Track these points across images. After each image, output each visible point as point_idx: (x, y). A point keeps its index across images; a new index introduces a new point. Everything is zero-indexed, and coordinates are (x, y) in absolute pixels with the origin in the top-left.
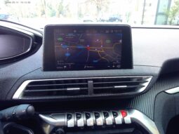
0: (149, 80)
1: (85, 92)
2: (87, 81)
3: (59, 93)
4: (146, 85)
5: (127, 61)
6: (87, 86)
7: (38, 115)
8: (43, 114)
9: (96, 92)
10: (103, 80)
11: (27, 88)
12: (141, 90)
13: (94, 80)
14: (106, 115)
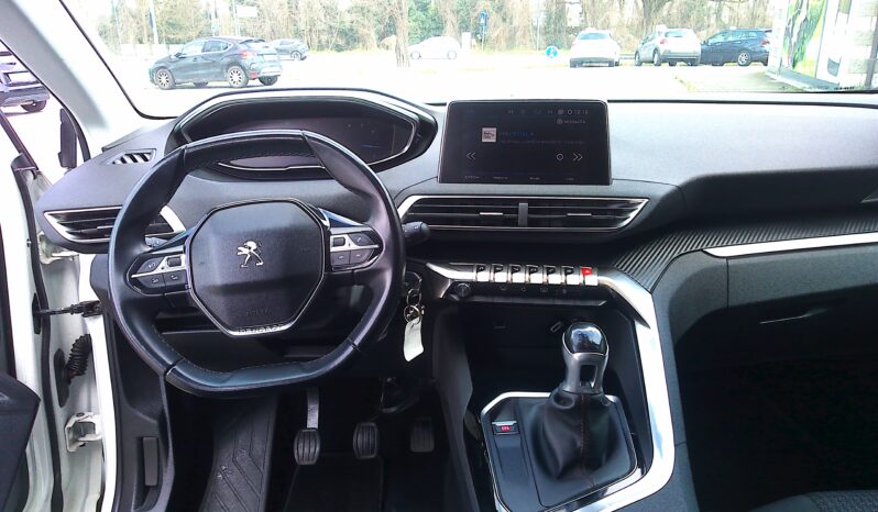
0: (641, 206)
1: (514, 222)
2: (517, 202)
4: (632, 215)
5: (601, 173)
6: (516, 211)
7: (425, 265)
8: (433, 263)
9: (531, 223)
11: (412, 209)
13: (531, 202)
14: (550, 272)
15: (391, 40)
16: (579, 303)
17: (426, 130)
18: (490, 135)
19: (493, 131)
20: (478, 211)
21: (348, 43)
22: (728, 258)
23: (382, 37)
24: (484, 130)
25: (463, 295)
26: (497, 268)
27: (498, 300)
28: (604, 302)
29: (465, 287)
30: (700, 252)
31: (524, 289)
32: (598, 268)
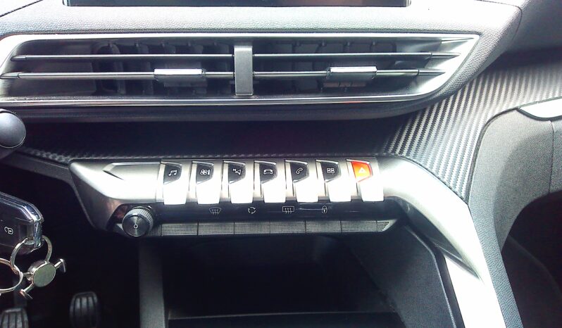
0: (462, 51)
2: (229, 44)
4: (449, 68)
7: (68, 165)
9: (262, 87)
14: (299, 175)
16: (349, 227)
22: (552, 119)
25: (136, 233)
26: (204, 172)
27: (207, 230)
28: (390, 223)
29: (140, 219)
30: (515, 112)
31: (252, 210)
32: (379, 162)
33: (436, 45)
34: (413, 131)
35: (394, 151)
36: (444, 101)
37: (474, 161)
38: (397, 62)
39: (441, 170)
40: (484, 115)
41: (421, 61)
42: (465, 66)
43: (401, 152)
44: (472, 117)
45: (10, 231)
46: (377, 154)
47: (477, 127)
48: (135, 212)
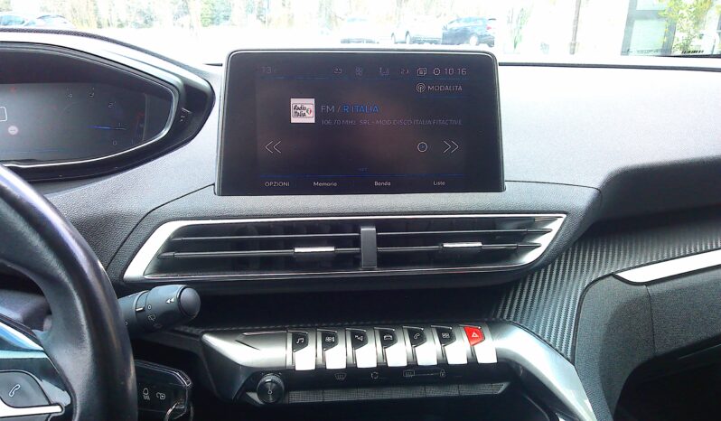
0: (555, 226)
1: (354, 261)
2: (356, 226)
3: (267, 264)
4: (544, 241)
6: (356, 242)
7: (200, 337)
9: (384, 260)
10: (407, 224)
11: (171, 245)
12: (529, 258)
13: (380, 225)
14: (417, 340)
15: (185, 20)
16: (466, 391)
17: (196, 102)
18: (304, 111)
19: (309, 104)
20: (291, 244)
21: (146, 22)
22: (648, 284)
23: (177, 17)
24: (293, 101)
25: (271, 399)
26: (328, 339)
27: (332, 396)
28: (504, 386)
29: (274, 385)
30: (611, 278)
31: (375, 375)
32: (489, 326)
33: (530, 223)
34: (517, 297)
35: (502, 316)
36: (543, 271)
37: (577, 324)
38: (497, 237)
39: (546, 334)
40: (582, 282)
41: (519, 237)
42: (557, 240)
43: (509, 316)
44: (570, 283)
45: (163, 397)
46: (486, 319)
47: (576, 294)
48: (268, 379)
